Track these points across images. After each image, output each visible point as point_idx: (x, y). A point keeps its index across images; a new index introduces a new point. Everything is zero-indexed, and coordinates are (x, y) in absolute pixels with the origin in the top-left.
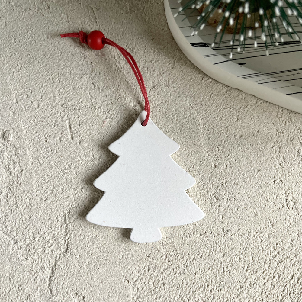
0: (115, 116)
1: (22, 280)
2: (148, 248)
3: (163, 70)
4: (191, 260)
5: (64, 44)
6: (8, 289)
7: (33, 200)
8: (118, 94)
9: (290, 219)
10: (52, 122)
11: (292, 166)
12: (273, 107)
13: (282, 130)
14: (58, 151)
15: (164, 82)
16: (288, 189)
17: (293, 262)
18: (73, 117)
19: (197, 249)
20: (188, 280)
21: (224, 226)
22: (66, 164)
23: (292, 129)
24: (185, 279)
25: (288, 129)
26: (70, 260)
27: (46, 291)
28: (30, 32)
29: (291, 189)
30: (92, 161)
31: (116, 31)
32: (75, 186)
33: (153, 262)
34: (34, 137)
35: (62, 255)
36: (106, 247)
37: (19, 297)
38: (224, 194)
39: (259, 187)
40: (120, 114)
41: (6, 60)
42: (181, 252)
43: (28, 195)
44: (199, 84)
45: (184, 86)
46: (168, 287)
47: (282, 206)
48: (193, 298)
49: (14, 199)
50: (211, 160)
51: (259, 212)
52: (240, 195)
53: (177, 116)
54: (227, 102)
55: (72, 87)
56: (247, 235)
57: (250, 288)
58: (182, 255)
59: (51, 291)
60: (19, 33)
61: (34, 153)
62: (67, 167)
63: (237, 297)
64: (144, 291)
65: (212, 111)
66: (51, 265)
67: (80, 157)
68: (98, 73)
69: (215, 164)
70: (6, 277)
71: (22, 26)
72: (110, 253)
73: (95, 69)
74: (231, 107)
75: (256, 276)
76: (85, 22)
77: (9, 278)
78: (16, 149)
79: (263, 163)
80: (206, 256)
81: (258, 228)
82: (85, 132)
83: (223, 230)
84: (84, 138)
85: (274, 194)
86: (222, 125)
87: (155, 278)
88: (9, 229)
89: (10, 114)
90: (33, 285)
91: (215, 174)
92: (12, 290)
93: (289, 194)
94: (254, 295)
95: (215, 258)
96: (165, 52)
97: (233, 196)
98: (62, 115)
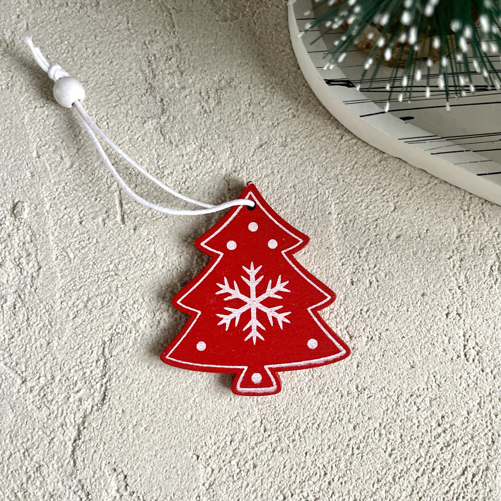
0: (195, 189)
1: (30, 441)
2: (234, 406)
3: (277, 119)
4: (301, 432)
5: (119, 65)
6: (7, 453)
7: (55, 317)
8: (202, 154)
9: (468, 379)
10: (92, 193)
11: (479, 292)
12: (455, 192)
13: (467, 230)
14: (99, 240)
15: (278, 139)
16: (469, 328)
17: (467, 448)
19: (312, 414)
20: (294, 462)
21: (358, 381)
22: (111, 262)
23: (484, 230)
24: (289, 460)
25: (478, 231)
26: (107, 416)
27: (67, 462)
28: (66, 42)
29: (473, 329)
30: (153, 260)
31: (206, 49)
32: (122, 299)
33: (240, 431)
34: (61, 215)
35: (96, 407)
36: (165, 399)
37: (24, 468)
38: (362, 329)
39: (421, 322)
40: (203, 187)
41: (24, 86)
42: (286, 417)
43: (47, 308)
44: (335, 146)
45: (311, 148)
46: (261, 471)
47: (456, 356)
48: (299, 491)
49: (25, 313)
50: (346, 273)
51: (418, 363)
52: (388, 333)
53: (295, 197)
54: (379, 179)
55: (128, 137)
56: (396, 399)
57: (393, 483)
58: (287, 421)
59: (75, 462)
60: (47, 43)
61: (61, 241)
62: (111, 266)
63: (370, 495)
64: (221, 475)
65: (354, 192)
66: (77, 422)
67: (134, 252)
68: (171, 118)
69: (352, 279)
70: (5, 434)
71: (53, 33)
72: (171, 410)
73: (167, 110)
74: (386, 187)
75: (405, 465)
76: (156, 31)
77: (11, 436)
78: (33, 232)
79: (431, 283)
80: (326, 427)
81: (414, 389)
82: (144, 212)
83: (357, 387)
84: (142, 223)
85: (445, 335)
86: (369, 216)
87: (241, 455)
88: (14, 359)
89: (26, 175)
90: (47, 450)
91: (350, 295)
92: (13, 456)
93: (470, 336)
94: (399, 495)
95: (341, 431)
96: (283, 89)
97: (377, 333)
98: (109, 183)
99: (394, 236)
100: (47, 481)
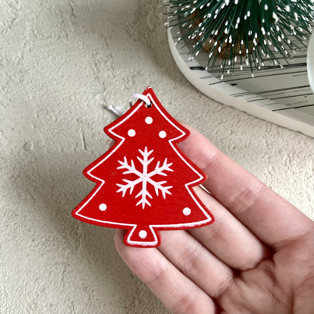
1: (38, 274)
3: (166, 90)
5: (80, 67)
6: (25, 283)
10: (68, 134)
12: (262, 123)
15: (167, 100)
18: (87, 130)
23: (279, 141)
25: (276, 142)
27: (59, 285)
28: (51, 57)
31: (126, 56)
34: (52, 147)
37: (35, 290)
41: (29, 81)
44: (197, 103)
45: (184, 104)
49: (33, 202)
54: (222, 118)
55: (86, 104)
59: (64, 284)
60: (41, 57)
66: (64, 261)
68: (109, 93)
70: (24, 271)
73: (107, 89)
74: (226, 122)
76: (99, 49)
77: (27, 272)
82: (97, 143)
84: (96, 149)
86: (218, 138)
89: (32, 127)
90: (48, 279)
92: (29, 284)
96: (168, 75)
98: (77, 128)
99: (232, 148)
100: (48, 297)
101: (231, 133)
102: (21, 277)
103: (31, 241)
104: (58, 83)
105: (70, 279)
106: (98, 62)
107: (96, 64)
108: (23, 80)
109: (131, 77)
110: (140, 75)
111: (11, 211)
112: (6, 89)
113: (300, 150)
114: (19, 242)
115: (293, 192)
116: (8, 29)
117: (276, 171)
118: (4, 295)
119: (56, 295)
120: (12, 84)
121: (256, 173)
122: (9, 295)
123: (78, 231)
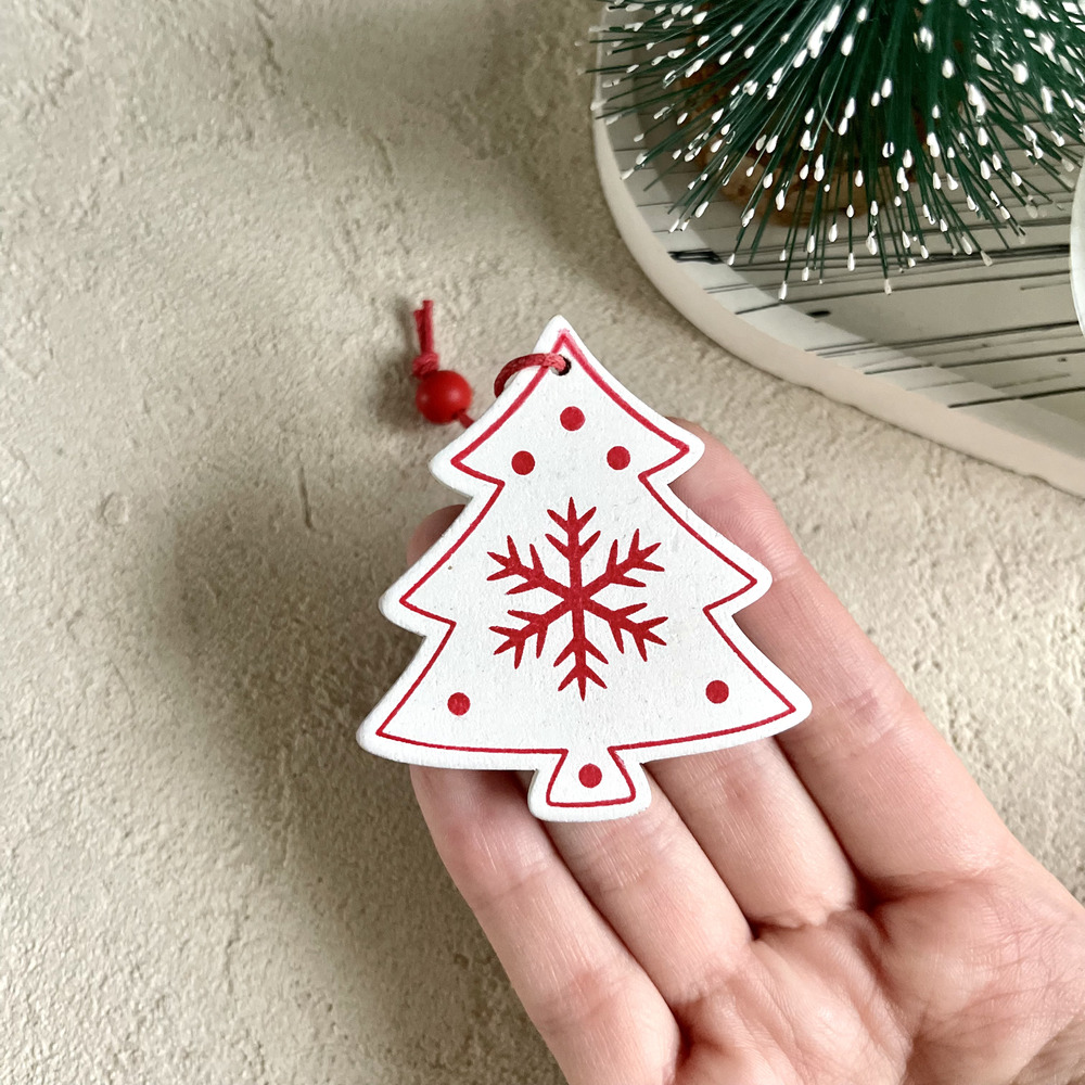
1: (143, 949)
10: (251, 473)
12: (913, 444)
14: (265, 559)
16: (956, 689)
18: (314, 458)
23: (969, 509)
27: (214, 985)
28: (195, 205)
29: (965, 691)
35: (269, 876)
37: (132, 1004)
44: (693, 372)
49: (129, 702)
54: (775, 426)
55: (313, 369)
59: (231, 985)
60: (159, 207)
66: (233, 907)
70: (93, 939)
73: (383, 318)
76: (357, 180)
77: (105, 942)
78: (140, 550)
79: (881, 609)
82: (348, 504)
84: (345, 523)
88: (109, 791)
89: (125, 445)
90: (176, 966)
92: (111, 981)
93: (959, 704)
96: (592, 275)
98: (281, 453)
99: (808, 527)
100: (176, 1026)
101: (807, 477)
102: (84, 957)
103: (119, 834)
104: (215, 295)
105: (251, 968)
106: (355, 226)
107: (348, 233)
108: (96, 284)
109: (467, 280)
110: (497, 273)
111: (54, 732)
112: (37, 315)
113: (1039, 538)
114: (78, 839)
115: (1011, 680)
116: (47, 107)
117: (956, 611)
118: (25, 1019)
119: (203, 1021)
120: (59, 296)
121: (888, 615)
122: (43, 1018)
123: (281, 804)
